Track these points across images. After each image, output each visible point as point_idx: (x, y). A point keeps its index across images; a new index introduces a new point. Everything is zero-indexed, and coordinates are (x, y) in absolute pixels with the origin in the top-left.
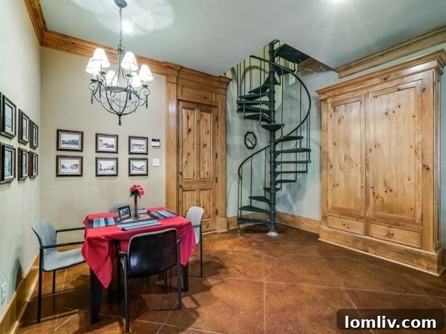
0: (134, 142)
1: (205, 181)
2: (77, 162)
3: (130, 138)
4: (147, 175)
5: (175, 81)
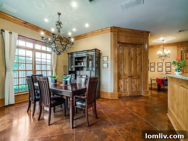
0: (167, 64)
2: (154, 69)
4: (171, 71)
5: (180, 46)
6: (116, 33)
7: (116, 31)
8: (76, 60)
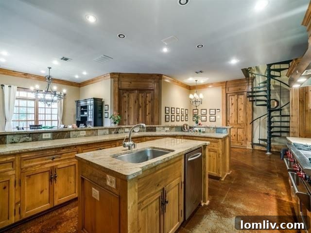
1: (240, 125)
3: (210, 110)
4: (215, 121)
5: (225, 87)
6: (117, 79)
7: (117, 77)
8: (82, 109)
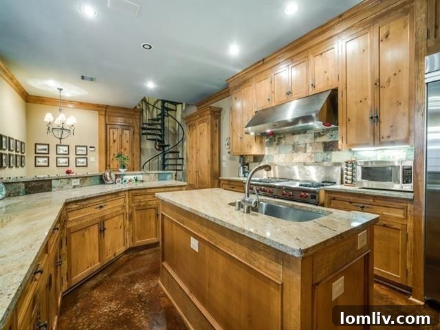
0: (78, 148)
2: (46, 159)
3: (76, 146)
4: (87, 166)
5: (104, 113)
